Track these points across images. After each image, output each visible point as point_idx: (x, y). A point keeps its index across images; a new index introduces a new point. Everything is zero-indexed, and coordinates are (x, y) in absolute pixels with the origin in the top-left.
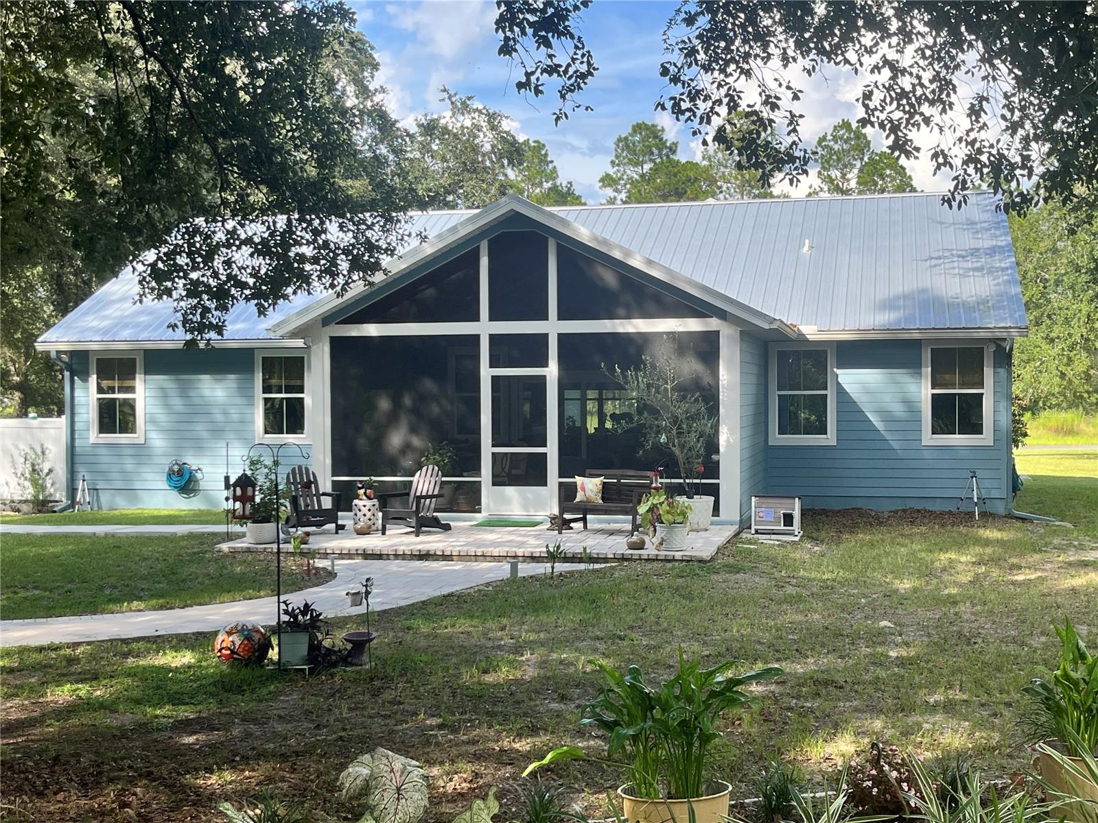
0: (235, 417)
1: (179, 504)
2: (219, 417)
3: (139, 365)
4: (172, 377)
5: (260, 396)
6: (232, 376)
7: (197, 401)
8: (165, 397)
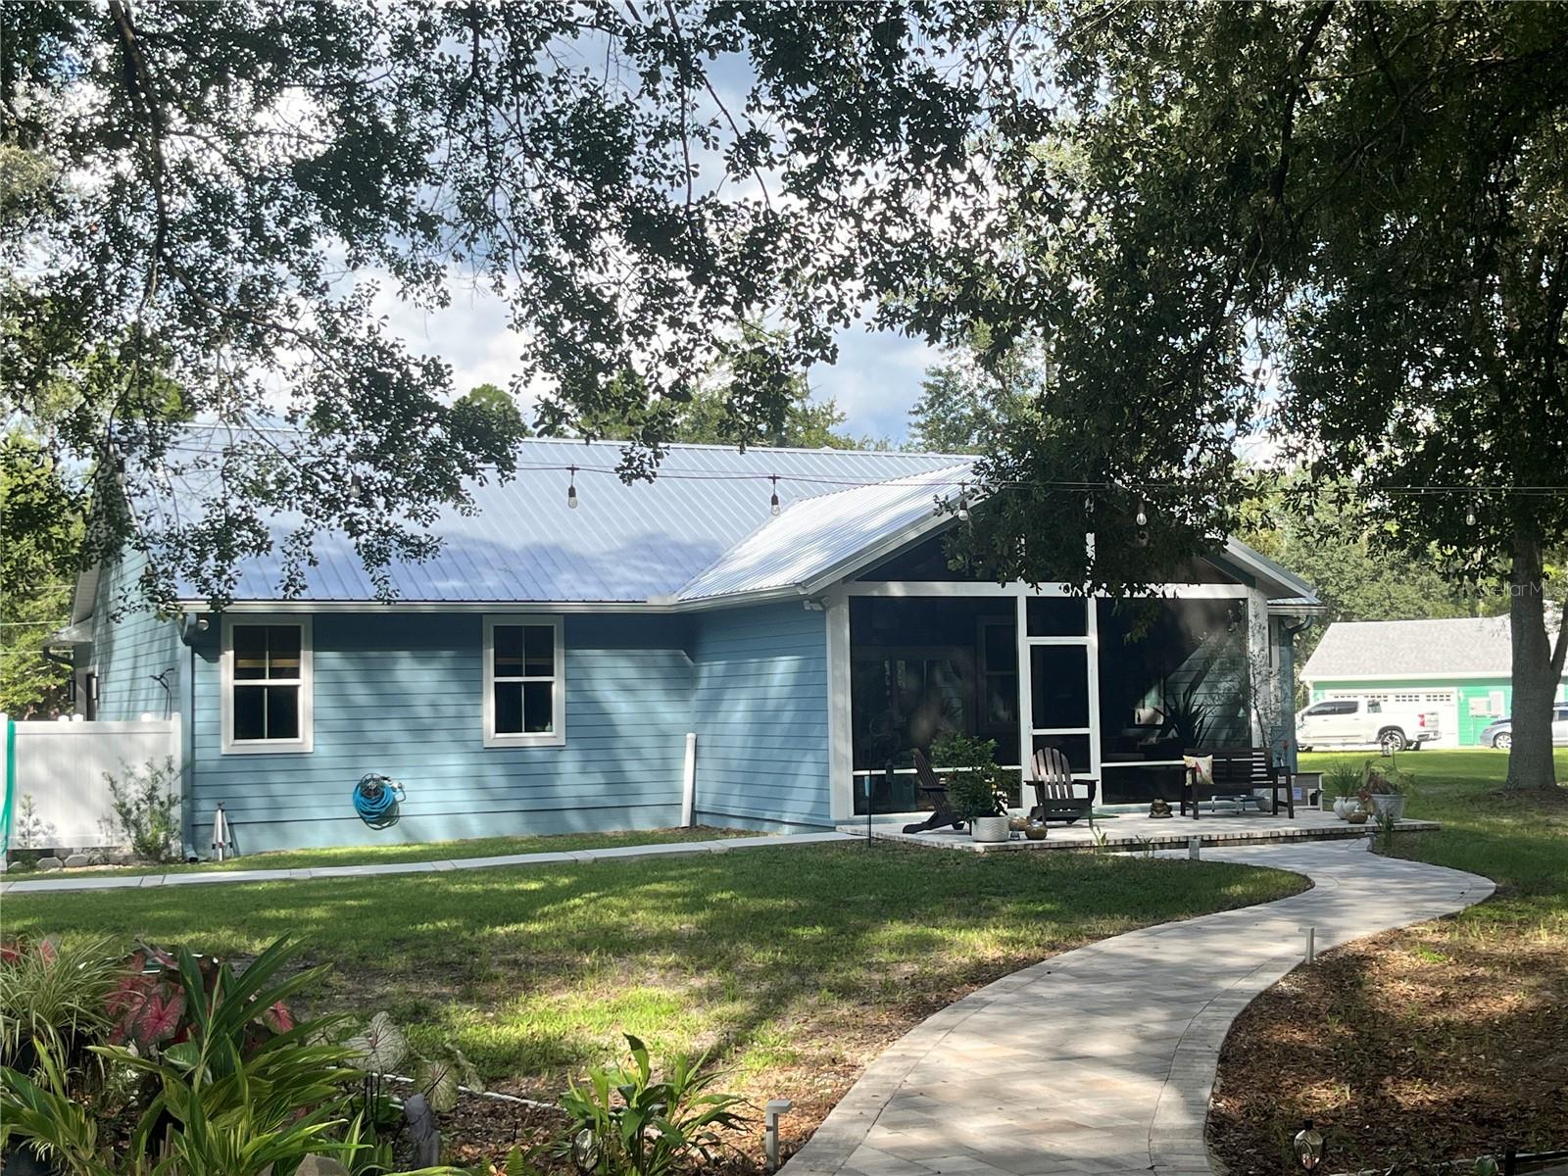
0: (450, 711)
1: (362, 839)
2: (424, 712)
3: (305, 636)
4: (353, 654)
5: (490, 680)
6: (445, 653)
7: (389, 688)
8: (339, 683)
